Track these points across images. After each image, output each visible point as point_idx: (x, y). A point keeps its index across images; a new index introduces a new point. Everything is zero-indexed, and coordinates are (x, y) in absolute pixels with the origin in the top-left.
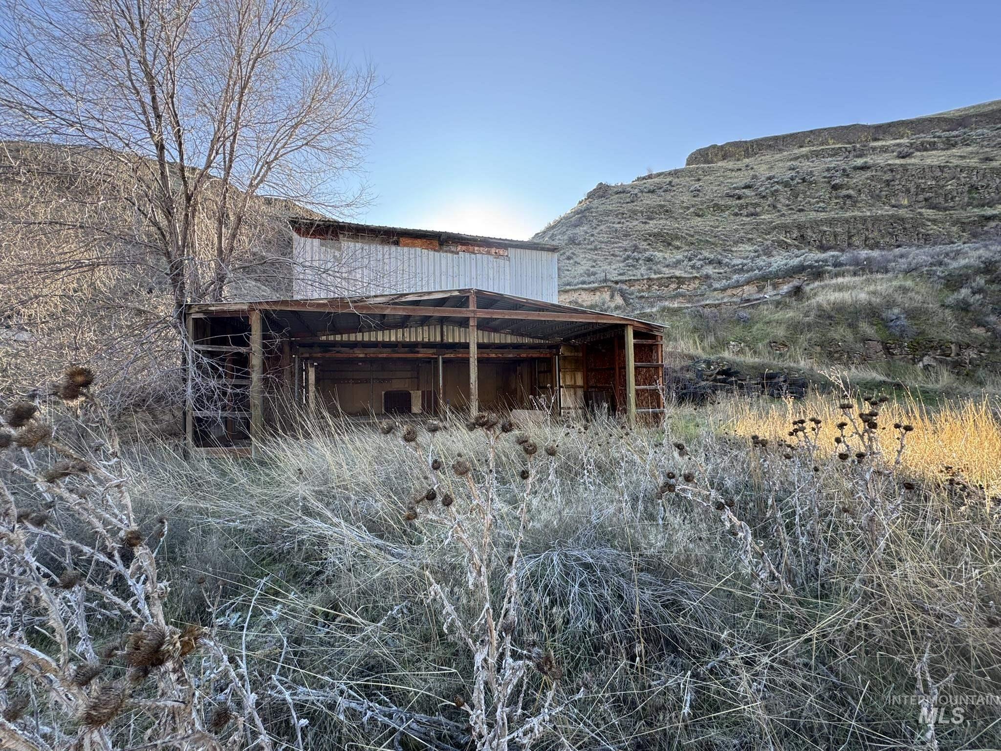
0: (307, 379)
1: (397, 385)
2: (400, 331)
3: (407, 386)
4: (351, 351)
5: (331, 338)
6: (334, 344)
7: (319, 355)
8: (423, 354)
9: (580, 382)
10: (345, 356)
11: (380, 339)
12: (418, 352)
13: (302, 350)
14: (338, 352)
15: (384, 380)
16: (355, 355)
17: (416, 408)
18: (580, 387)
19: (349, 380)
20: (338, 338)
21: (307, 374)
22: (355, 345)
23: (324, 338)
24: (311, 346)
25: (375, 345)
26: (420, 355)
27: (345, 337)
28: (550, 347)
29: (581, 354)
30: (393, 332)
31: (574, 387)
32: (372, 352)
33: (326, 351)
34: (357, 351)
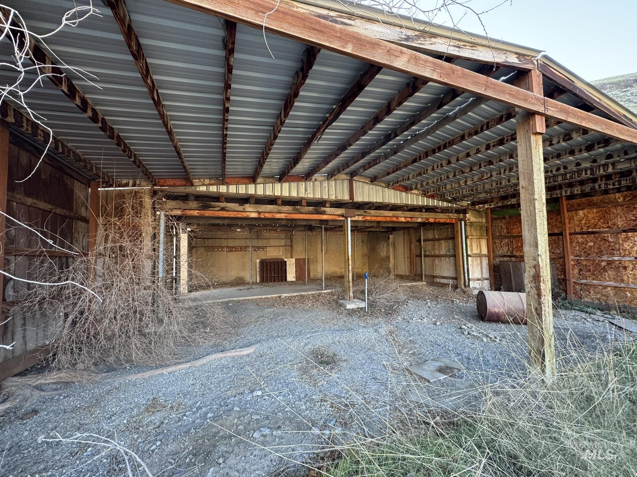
0: (178, 249)
1: (273, 253)
2: (302, 185)
3: (281, 254)
4: (241, 208)
5: (213, 189)
6: (217, 198)
7: (195, 213)
8: (331, 213)
9: (485, 251)
10: (232, 214)
11: (277, 193)
12: (324, 213)
13: (171, 204)
14: (223, 209)
15: (259, 248)
16: (245, 215)
17: (291, 276)
18: (485, 256)
19: (223, 247)
20: (223, 189)
21: (178, 241)
22: (244, 200)
23: (203, 189)
24: (185, 198)
25: (272, 201)
26: (325, 217)
27: (232, 189)
28: (458, 211)
29: (484, 221)
30: (294, 185)
31: (480, 256)
32: (268, 211)
33: (205, 207)
34: (248, 207)
